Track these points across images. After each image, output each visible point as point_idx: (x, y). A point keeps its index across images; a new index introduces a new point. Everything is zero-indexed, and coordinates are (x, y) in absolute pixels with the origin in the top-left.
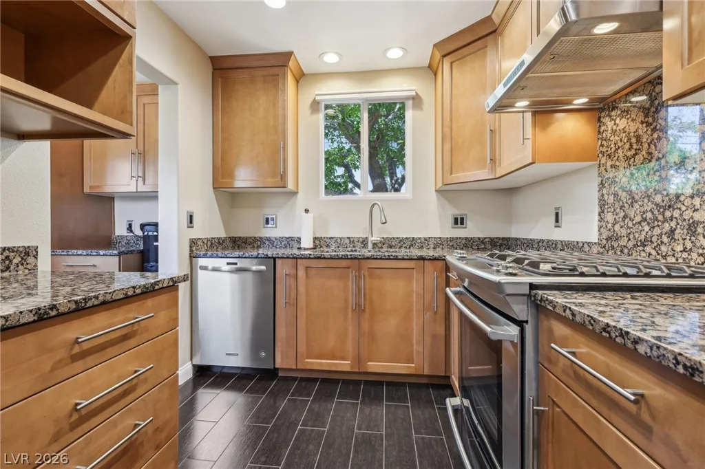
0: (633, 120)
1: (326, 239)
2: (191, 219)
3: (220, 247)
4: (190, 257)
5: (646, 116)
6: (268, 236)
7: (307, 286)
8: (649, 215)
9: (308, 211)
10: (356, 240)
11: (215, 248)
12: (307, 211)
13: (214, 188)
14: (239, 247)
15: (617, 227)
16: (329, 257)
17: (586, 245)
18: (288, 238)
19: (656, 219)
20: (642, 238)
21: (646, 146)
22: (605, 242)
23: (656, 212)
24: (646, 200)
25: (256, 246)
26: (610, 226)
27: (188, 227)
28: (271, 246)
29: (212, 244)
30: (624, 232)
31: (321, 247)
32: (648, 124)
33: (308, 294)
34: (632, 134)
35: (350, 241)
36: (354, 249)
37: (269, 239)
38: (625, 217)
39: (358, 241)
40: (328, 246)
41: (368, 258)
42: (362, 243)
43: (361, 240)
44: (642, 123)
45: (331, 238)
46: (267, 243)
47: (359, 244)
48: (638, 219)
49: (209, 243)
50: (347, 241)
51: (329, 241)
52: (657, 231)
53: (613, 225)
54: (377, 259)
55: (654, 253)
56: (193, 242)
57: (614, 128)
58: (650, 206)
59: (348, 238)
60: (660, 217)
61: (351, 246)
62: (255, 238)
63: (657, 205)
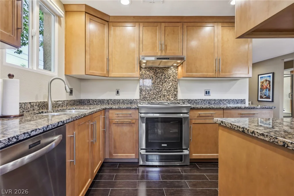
0: (151, 73)
5: (155, 73)
8: (155, 93)
10: (35, 104)
15: (146, 95)
17: (134, 100)
19: (157, 94)
20: (154, 98)
21: (154, 79)
22: (142, 99)
23: (157, 93)
24: (154, 90)
26: (144, 95)
30: (148, 96)
32: (155, 75)
34: (151, 76)
35: (31, 106)
38: (149, 93)
43: (38, 104)
44: (153, 74)
47: (36, 107)
48: (153, 94)
50: (29, 106)
52: (157, 96)
53: (145, 95)
55: (156, 100)
57: (145, 73)
58: (155, 91)
59: (30, 103)
60: (158, 94)
61: (32, 109)
63: (157, 91)
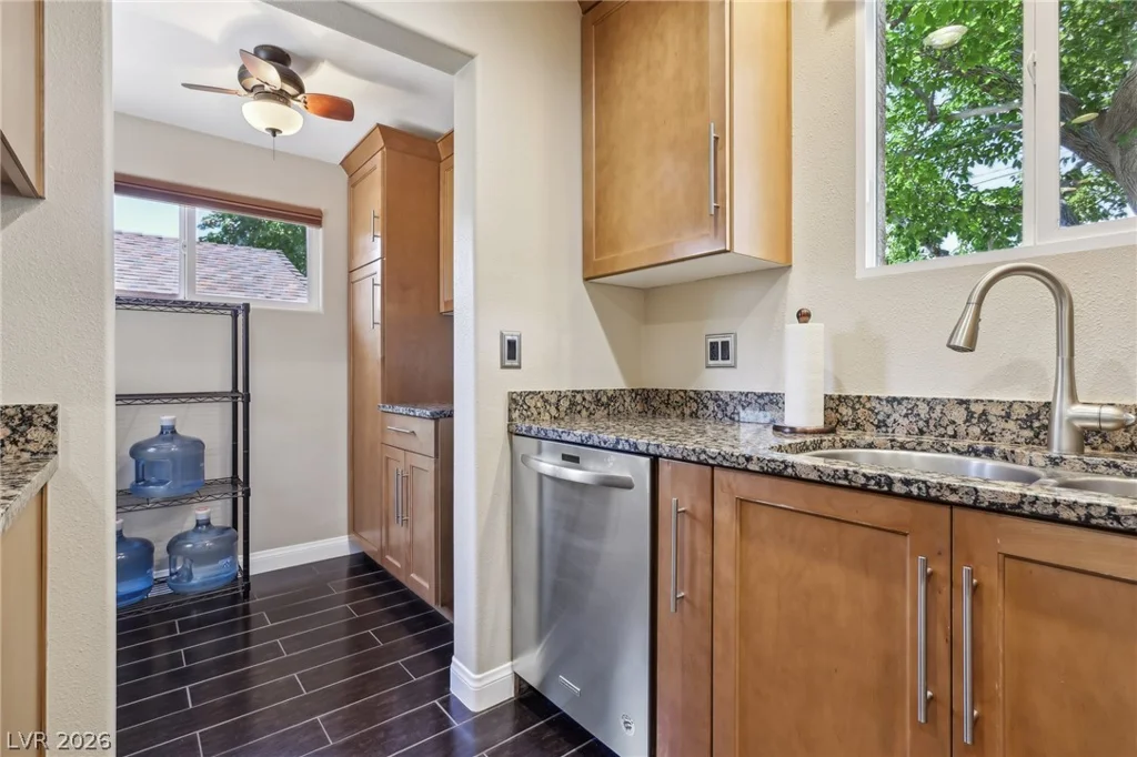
1: (874, 403)
2: (512, 349)
3: (601, 413)
4: (511, 433)
6: (713, 389)
7: (742, 566)
9: (808, 315)
10: (998, 410)
11: (584, 413)
12: (803, 316)
13: (586, 280)
14: (654, 412)
16: (814, 476)
18: (761, 396)
25: (687, 411)
27: (503, 367)
28: (720, 416)
29: (573, 404)
31: (858, 426)
33: (744, 588)
35: (970, 415)
36: (981, 445)
37: (716, 397)
39: (1007, 417)
40: (881, 425)
41: (997, 509)
42: (1027, 422)
43: (1022, 412)
45: (892, 401)
46: (711, 408)
49: (565, 404)
50: (959, 415)
51: (888, 409)
54: (1054, 519)
56: (516, 402)
59: (961, 402)
61: (976, 430)
62: (685, 392)
